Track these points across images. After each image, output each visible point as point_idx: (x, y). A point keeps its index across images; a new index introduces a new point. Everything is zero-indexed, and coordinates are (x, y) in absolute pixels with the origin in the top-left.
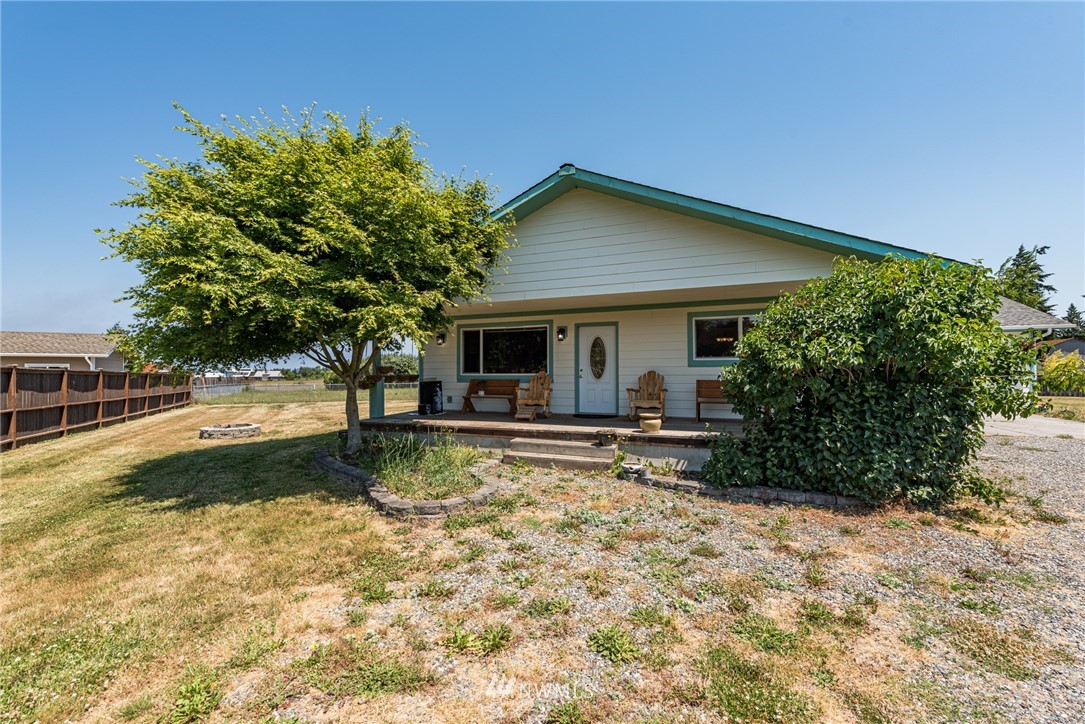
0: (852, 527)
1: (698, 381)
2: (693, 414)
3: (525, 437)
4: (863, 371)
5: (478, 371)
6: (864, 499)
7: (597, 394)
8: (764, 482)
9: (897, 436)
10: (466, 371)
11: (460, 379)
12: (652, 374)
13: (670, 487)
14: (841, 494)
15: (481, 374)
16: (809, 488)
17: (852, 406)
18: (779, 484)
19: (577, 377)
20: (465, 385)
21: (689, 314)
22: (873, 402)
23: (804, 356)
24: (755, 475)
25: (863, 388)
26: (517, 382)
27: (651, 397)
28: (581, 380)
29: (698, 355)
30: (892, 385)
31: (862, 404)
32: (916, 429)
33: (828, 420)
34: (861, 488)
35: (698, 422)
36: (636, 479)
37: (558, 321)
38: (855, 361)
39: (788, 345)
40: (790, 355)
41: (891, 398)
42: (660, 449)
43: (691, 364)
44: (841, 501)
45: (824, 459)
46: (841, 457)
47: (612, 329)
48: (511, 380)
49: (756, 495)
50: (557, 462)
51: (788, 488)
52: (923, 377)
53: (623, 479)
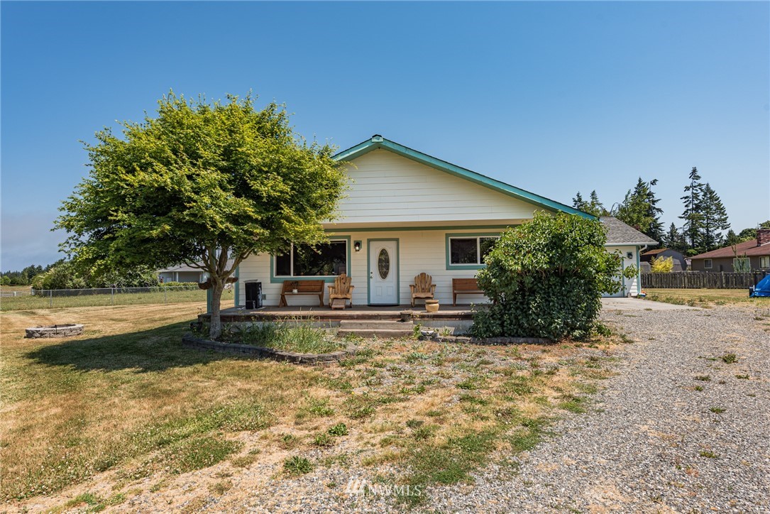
0: (547, 349)
1: (453, 279)
2: (451, 302)
3: (348, 319)
4: (549, 272)
5: (290, 274)
6: (551, 338)
7: (383, 290)
8: (502, 334)
9: (564, 304)
10: (278, 274)
11: (272, 281)
12: (423, 275)
13: (452, 342)
14: (540, 337)
15: (292, 276)
16: (525, 335)
17: (544, 290)
18: (510, 335)
19: (369, 277)
20: (278, 286)
21: (446, 234)
22: (553, 287)
23: (522, 263)
24: (498, 330)
25: (549, 280)
26: (323, 282)
27: (423, 290)
28: (371, 280)
29: (452, 262)
30: (563, 279)
31: (548, 289)
32: (573, 301)
33: (533, 298)
34: (549, 333)
35: (455, 306)
36: (431, 339)
37: (355, 236)
38: (545, 266)
39: (514, 257)
40: (515, 263)
41: (562, 285)
42: (439, 322)
43: (448, 268)
44: (541, 340)
45: (533, 319)
46: (540, 316)
47: (393, 244)
48: (318, 281)
49: (499, 341)
50: (377, 333)
51: (513, 336)
52: (576, 274)
53: (422, 340)
